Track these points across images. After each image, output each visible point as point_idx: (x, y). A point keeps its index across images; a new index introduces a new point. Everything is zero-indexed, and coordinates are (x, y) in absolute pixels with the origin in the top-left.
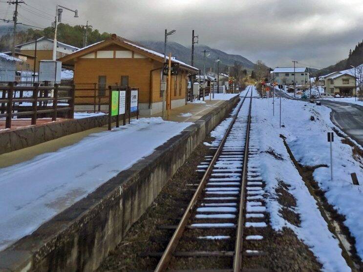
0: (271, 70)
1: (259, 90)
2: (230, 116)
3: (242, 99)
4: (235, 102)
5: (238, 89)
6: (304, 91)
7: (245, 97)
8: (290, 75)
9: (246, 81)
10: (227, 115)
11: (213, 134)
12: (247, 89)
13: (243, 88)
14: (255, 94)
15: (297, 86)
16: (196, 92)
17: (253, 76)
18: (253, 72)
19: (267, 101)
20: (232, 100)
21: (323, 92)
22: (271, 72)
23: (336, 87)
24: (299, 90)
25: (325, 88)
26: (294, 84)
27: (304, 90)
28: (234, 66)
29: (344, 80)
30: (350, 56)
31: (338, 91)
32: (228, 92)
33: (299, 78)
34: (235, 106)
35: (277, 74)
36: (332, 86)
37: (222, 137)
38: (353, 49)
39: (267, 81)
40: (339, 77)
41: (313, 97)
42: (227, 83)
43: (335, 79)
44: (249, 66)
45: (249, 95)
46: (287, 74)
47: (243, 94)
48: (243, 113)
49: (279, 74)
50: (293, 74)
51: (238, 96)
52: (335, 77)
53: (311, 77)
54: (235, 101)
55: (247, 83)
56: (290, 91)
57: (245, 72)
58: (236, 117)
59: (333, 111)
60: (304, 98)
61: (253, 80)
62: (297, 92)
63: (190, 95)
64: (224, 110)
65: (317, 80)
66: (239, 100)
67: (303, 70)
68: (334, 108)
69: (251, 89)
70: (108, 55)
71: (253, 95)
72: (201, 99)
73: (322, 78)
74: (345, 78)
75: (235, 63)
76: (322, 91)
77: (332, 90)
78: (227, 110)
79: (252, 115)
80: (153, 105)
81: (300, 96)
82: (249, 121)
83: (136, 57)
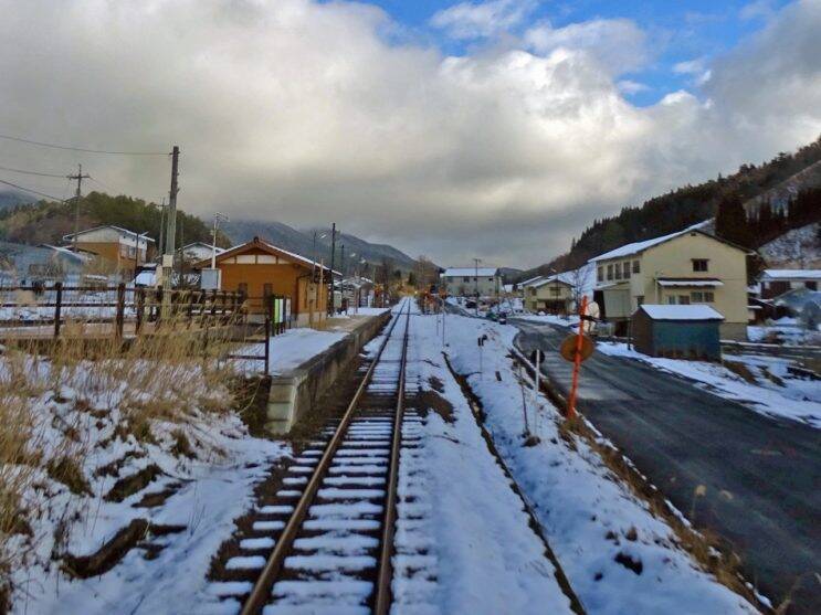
0: (442, 271)
1: (420, 303)
2: (381, 335)
3: (395, 316)
4: (385, 319)
5: (387, 302)
6: (492, 306)
7: (400, 314)
8: (471, 280)
9: (400, 289)
10: (378, 333)
11: (366, 348)
12: (402, 302)
13: (395, 301)
14: (415, 308)
15: (481, 298)
16: (338, 303)
17: (411, 281)
18: (411, 275)
19: (431, 319)
20: (383, 315)
21: (521, 307)
22: (442, 275)
23: (540, 301)
24: (484, 304)
25: (523, 302)
26: (478, 295)
27: (493, 304)
28: (380, 264)
29: (552, 289)
30: (573, 248)
31: (543, 306)
32: (374, 306)
33: (485, 286)
34: (386, 324)
35: (450, 279)
36: (534, 299)
37: (377, 350)
38: (578, 237)
39: (433, 289)
40: (545, 284)
41: (504, 315)
42: (372, 292)
43: (538, 287)
44: (405, 264)
45: (405, 310)
46: (466, 279)
47: (396, 309)
48: (399, 331)
49: (455, 279)
50: (476, 279)
51: (389, 311)
52: (538, 284)
53: (505, 283)
54: (386, 317)
55: (401, 293)
56: (471, 305)
57: (398, 274)
58: (389, 335)
59: (522, 332)
60: (490, 317)
61: (413, 288)
62: (481, 307)
63: (330, 309)
64: (374, 327)
65: (515, 288)
66: (391, 317)
67: (492, 272)
68: (524, 329)
69: (408, 302)
70: (249, 259)
71: (412, 311)
72: (343, 313)
73: (520, 286)
74: (554, 285)
75: (384, 259)
76: (518, 305)
77: (535, 304)
78: (378, 327)
79: (409, 333)
80: (300, 316)
81: (484, 314)
82: (406, 338)
83: (281, 262)
